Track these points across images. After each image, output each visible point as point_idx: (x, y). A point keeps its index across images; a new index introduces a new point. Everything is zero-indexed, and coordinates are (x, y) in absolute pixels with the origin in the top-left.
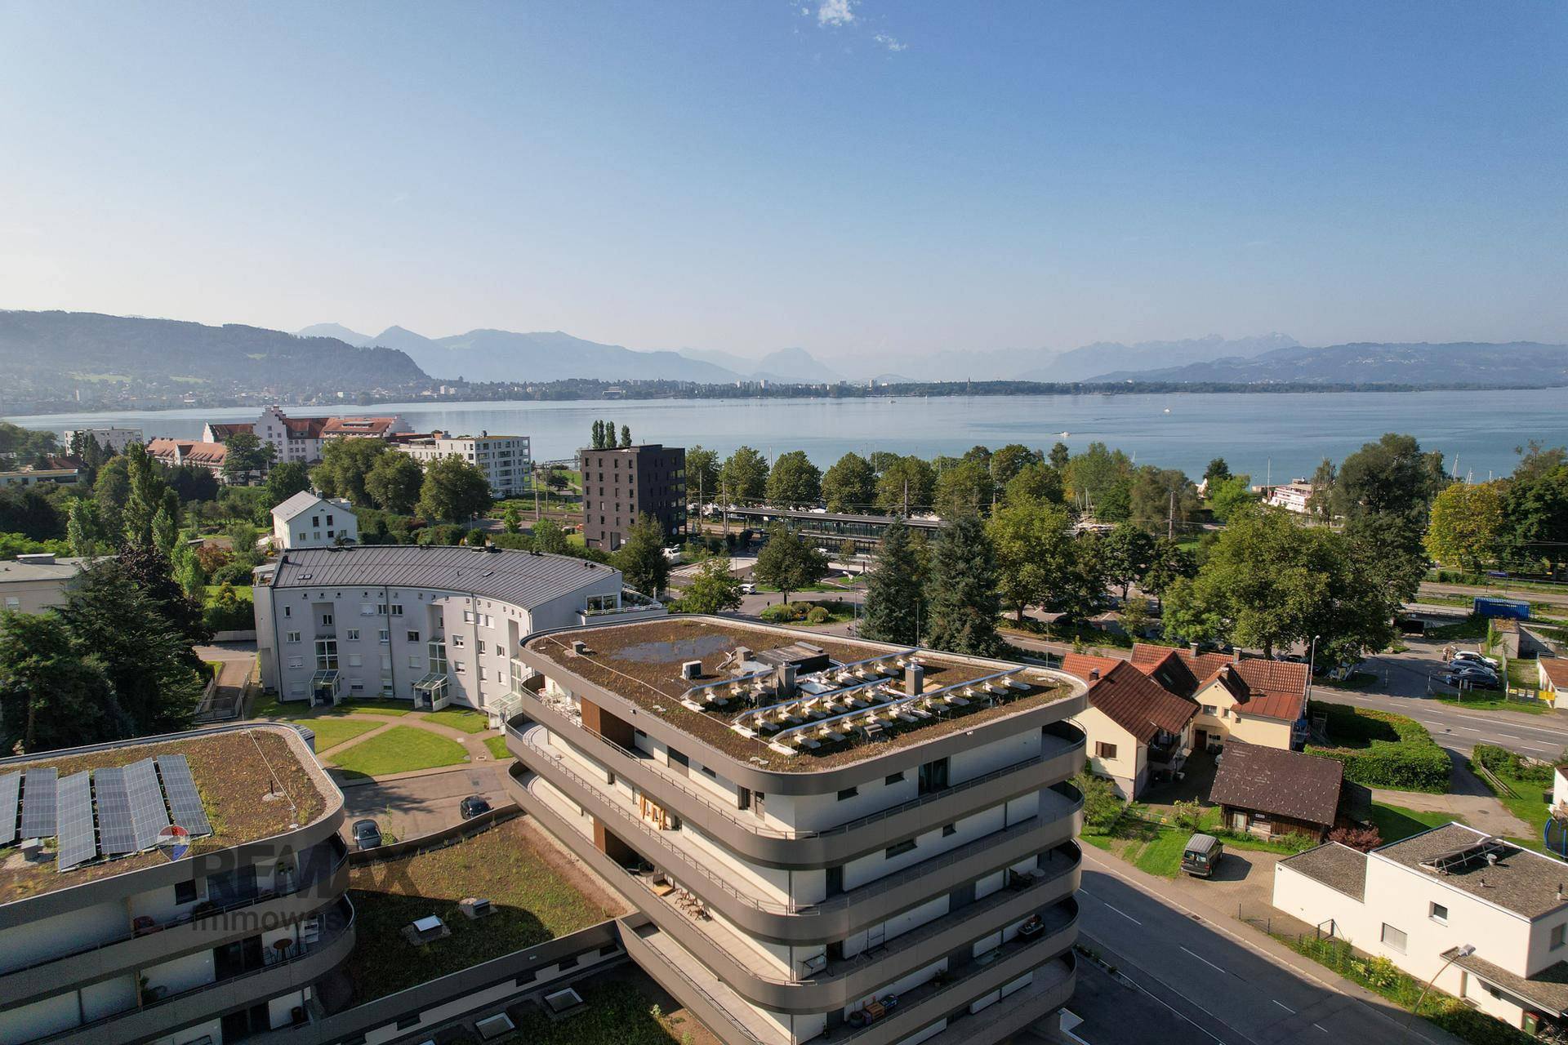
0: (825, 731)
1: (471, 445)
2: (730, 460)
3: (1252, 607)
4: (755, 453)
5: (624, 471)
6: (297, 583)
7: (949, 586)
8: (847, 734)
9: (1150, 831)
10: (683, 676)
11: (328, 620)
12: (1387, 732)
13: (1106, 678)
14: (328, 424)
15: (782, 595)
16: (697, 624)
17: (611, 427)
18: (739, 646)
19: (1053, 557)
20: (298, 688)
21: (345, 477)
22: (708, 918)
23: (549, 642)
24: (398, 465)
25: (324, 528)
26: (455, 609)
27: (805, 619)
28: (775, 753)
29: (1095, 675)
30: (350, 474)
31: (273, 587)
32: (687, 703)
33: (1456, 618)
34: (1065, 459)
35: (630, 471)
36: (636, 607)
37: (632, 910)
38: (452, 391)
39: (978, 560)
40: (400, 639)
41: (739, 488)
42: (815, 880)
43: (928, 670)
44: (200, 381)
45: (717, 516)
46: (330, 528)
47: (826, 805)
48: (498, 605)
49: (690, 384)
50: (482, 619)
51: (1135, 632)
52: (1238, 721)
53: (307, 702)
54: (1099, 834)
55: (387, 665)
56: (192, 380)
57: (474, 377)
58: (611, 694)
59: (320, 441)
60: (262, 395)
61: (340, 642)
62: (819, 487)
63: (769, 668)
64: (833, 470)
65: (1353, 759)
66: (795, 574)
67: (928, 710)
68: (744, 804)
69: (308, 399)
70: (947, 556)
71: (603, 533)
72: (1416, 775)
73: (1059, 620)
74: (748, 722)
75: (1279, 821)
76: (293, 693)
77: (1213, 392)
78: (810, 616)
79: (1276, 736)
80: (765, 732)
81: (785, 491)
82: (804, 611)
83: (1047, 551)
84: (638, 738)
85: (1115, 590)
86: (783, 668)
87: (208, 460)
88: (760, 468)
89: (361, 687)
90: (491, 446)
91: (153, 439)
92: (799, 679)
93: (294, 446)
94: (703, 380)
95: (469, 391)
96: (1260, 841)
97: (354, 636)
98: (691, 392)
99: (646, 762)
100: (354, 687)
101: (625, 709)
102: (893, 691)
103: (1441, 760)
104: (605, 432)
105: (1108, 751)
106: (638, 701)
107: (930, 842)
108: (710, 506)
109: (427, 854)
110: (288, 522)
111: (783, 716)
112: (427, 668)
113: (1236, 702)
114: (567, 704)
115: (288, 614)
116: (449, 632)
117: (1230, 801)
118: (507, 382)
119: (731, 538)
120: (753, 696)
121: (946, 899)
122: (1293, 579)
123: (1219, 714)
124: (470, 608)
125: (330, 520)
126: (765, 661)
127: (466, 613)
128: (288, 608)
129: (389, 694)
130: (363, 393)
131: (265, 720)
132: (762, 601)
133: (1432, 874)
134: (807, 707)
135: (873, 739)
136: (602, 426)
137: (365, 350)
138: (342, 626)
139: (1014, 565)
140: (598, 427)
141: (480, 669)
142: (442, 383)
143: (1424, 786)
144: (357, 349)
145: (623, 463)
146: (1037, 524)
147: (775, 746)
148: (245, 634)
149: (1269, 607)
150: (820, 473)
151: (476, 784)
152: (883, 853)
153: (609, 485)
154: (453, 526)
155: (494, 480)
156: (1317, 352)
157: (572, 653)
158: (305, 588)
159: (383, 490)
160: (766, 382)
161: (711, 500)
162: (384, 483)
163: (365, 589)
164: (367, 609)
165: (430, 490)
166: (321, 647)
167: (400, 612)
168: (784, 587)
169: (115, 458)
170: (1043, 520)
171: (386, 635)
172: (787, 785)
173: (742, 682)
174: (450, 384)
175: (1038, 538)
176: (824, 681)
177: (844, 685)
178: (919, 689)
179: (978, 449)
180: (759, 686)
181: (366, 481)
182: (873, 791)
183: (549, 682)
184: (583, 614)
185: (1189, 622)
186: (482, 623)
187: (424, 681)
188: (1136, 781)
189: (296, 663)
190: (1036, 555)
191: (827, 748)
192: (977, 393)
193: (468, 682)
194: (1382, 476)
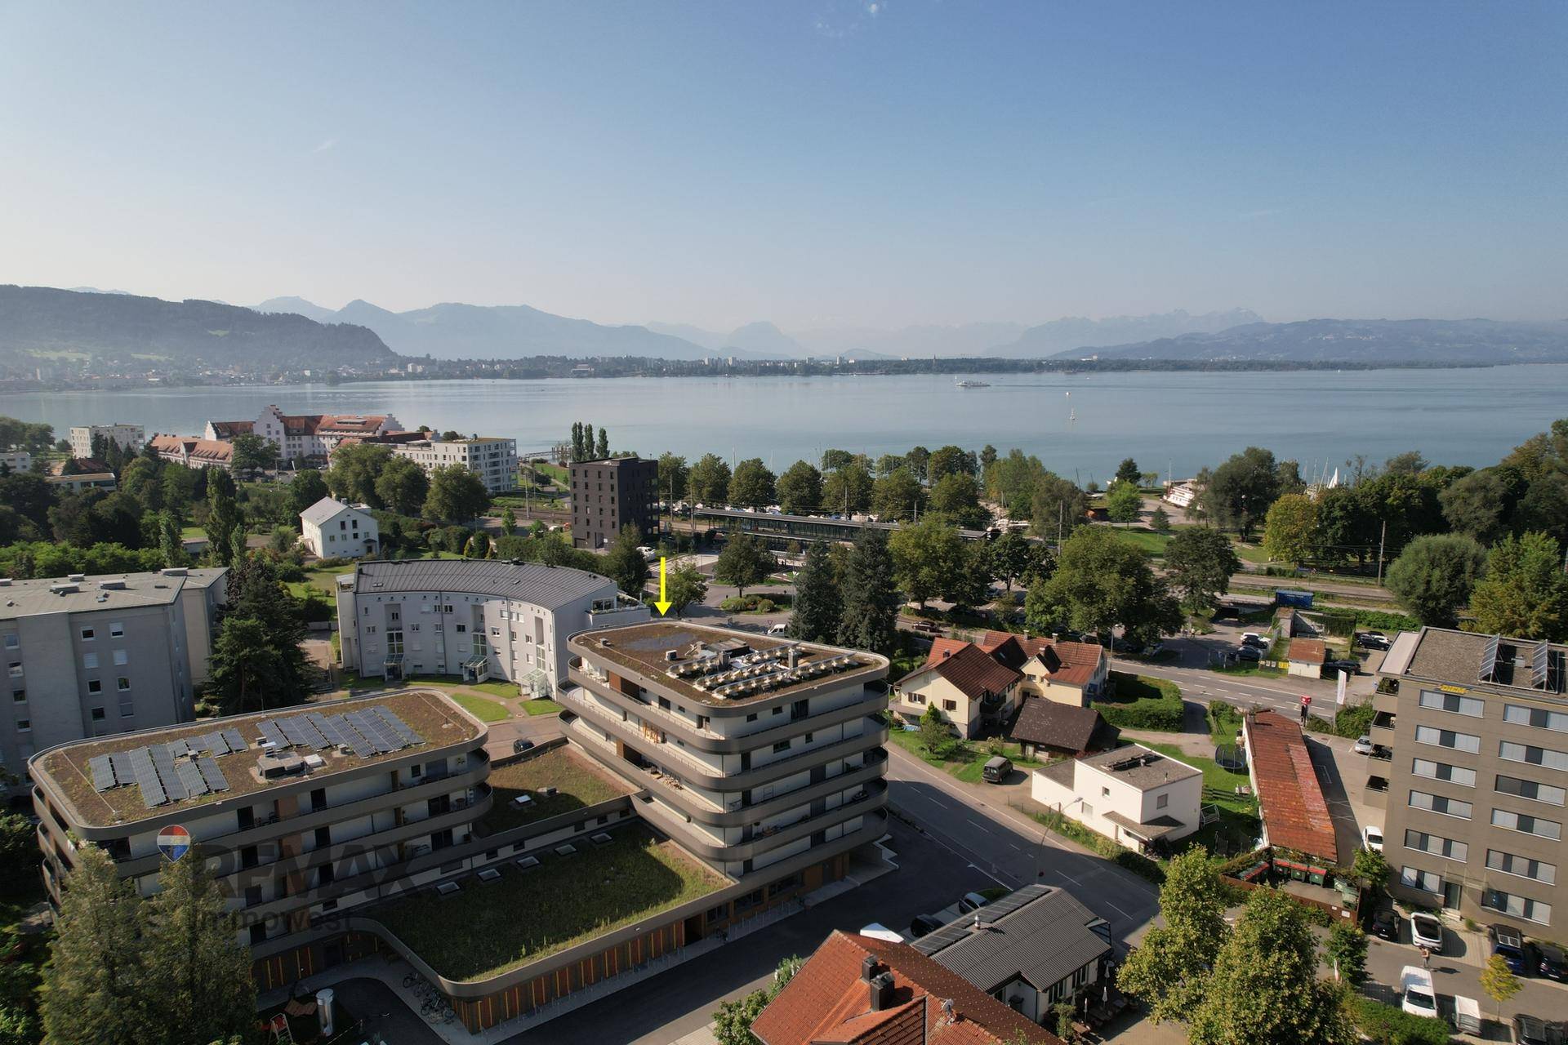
0: (742, 688)
1: (465, 449)
2: (696, 465)
3: (1082, 602)
4: (719, 459)
5: (607, 482)
6: (372, 589)
7: (861, 587)
8: (753, 689)
9: (972, 756)
10: (667, 659)
11: (395, 616)
12: (1155, 693)
13: (954, 656)
14: (322, 422)
15: (738, 589)
16: (673, 627)
17: (590, 429)
18: (698, 640)
19: (945, 562)
20: (374, 667)
21: (356, 481)
22: (681, 788)
23: (585, 639)
24: (405, 471)
25: (350, 530)
26: (493, 610)
27: (756, 609)
28: (715, 698)
29: (947, 654)
30: (361, 478)
31: (356, 593)
32: (669, 674)
33: (1262, 606)
34: (993, 459)
35: (612, 482)
36: (628, 608)
37: (637, 790)
38: (420, 369)
39: (881, 568)
40: (450, 630)
41: (705, 491)
42: (735, 760)
43: (804, 655)
44: (163, 359)
45: (686, 514)
46: (356, 531)
47: (741, 723)
48: (526, 606)
49: (659, 360)
50: (514, 615)
51: (1005, 619)
52: (1049, 685)
53: (382, 678)
54: (938, 759)
55: (440, 649)
56: (154, 357)
57: (442, 354)
58: (627, 669)
59: (315, 437)
60: (228, 372)
61: (406, 633)
62: (774, 489)
63: (715, 654)
64: (786, 476)
65: (1121, 710)
66: (748, 574)
67: (798, 676)
68: (700, 726)
69: (276, 377)
70: (860, 565)
71: (588, 533)
72: (1160, 720)
73: (953, 609)
74: (702, 683)
75: (1053, 750)
76: (371, 671)
77: (1173, 370)
78: (759, 606)
79: (1071, 696)
80: (710, 689)
81: (744, 494)
82: (755, 603)
83: (940, 557)
84: (642, 693)
85: (1000, 585)
86: (722, 654)
87: (214, 457)
88: (723, 471)
89: (421, 666)
90: (482, 449)
91: (156, 435)
92: (731, 660)
93: (291, 442)
94: (670, 356)
95: (437, 369)
96: (1040, 763)
97: (416, 628)
98: (659, 369)
99: (647, 707)
100: (416, 666)
101: (636, 677)
102: (783, 667)
103: (1176, 710)
104: (584, 433)
105: (951, 705)
106: (642, 673)
107: (798, 743)
108: (680, 503)
109: (513, 766)
110: (320, 526)
111: (720, 681)
112: (472, 651)
113: (1048, 672)
114: (597, 675)
115: (366, 612)
116: (489, 625)
117: (1024, 737)
118: (475, 359)
119: (698, 536)
120: (705, 670)
121: (808, 773)
122: (1109, 581)
123: (1037, 681)
124: (505, 607)
125: (355, 523)
126: (712, 650)
127: (501, 611)
128: (366, 609)
129: (442, 671)
130: (331, 372)
131: (392, 690)
132: (719, 594)
133: (1106, 771)
134: (734, 675)
135: (764, 692)
136: (580, 427)
137: (331, 327)
138: (407, 620)
139: (915, 568)
140: (577, 428)
141: (512, 652)
142: (410, 360)
143: (1166, 728)
144: (322, 325)
145: (606, 475)
146: (934, 536)
147: (715, 695)
148: (324, 625)
149: (1095, 602)
150: (775, 478)
151: (520, 732)
152: (771, 748)
153: (593, 492)
154: (460, 529)
155: (486, 481)
156: (1279, 328)
157: (600, 645)
158: (379, 592)
159: (392, 493)
160: (734, 359)
161: (681, 498)
162: (392, 487)
163: (424, 593)
164: (426, 608)
165: (436, 494)
166: (391, 637)
167: (451, 610)
168: (740, 583)
169: (137, 460)
170: (939, 533)
171: (440, 627)
172: (719, 713)
173: (699, 662)
174: (417, 361)
175: (934, 547)
176: (745, 661)
177: (756, 663)
178: (795, 665)
179: (918, 449)
180: (709, 664)
181: (376, 485)
182: (766, 716)
183: (585, 662)
184: (590, 613)
185: (1043, 612)
186: (514, 619)
187: (470, 662)
188: (969, 725)
189: (373, 649)
190: (932, 560)
191: (742, 695)
192: (942, 372)
193: (504, 660)
194: (1243, 484)
